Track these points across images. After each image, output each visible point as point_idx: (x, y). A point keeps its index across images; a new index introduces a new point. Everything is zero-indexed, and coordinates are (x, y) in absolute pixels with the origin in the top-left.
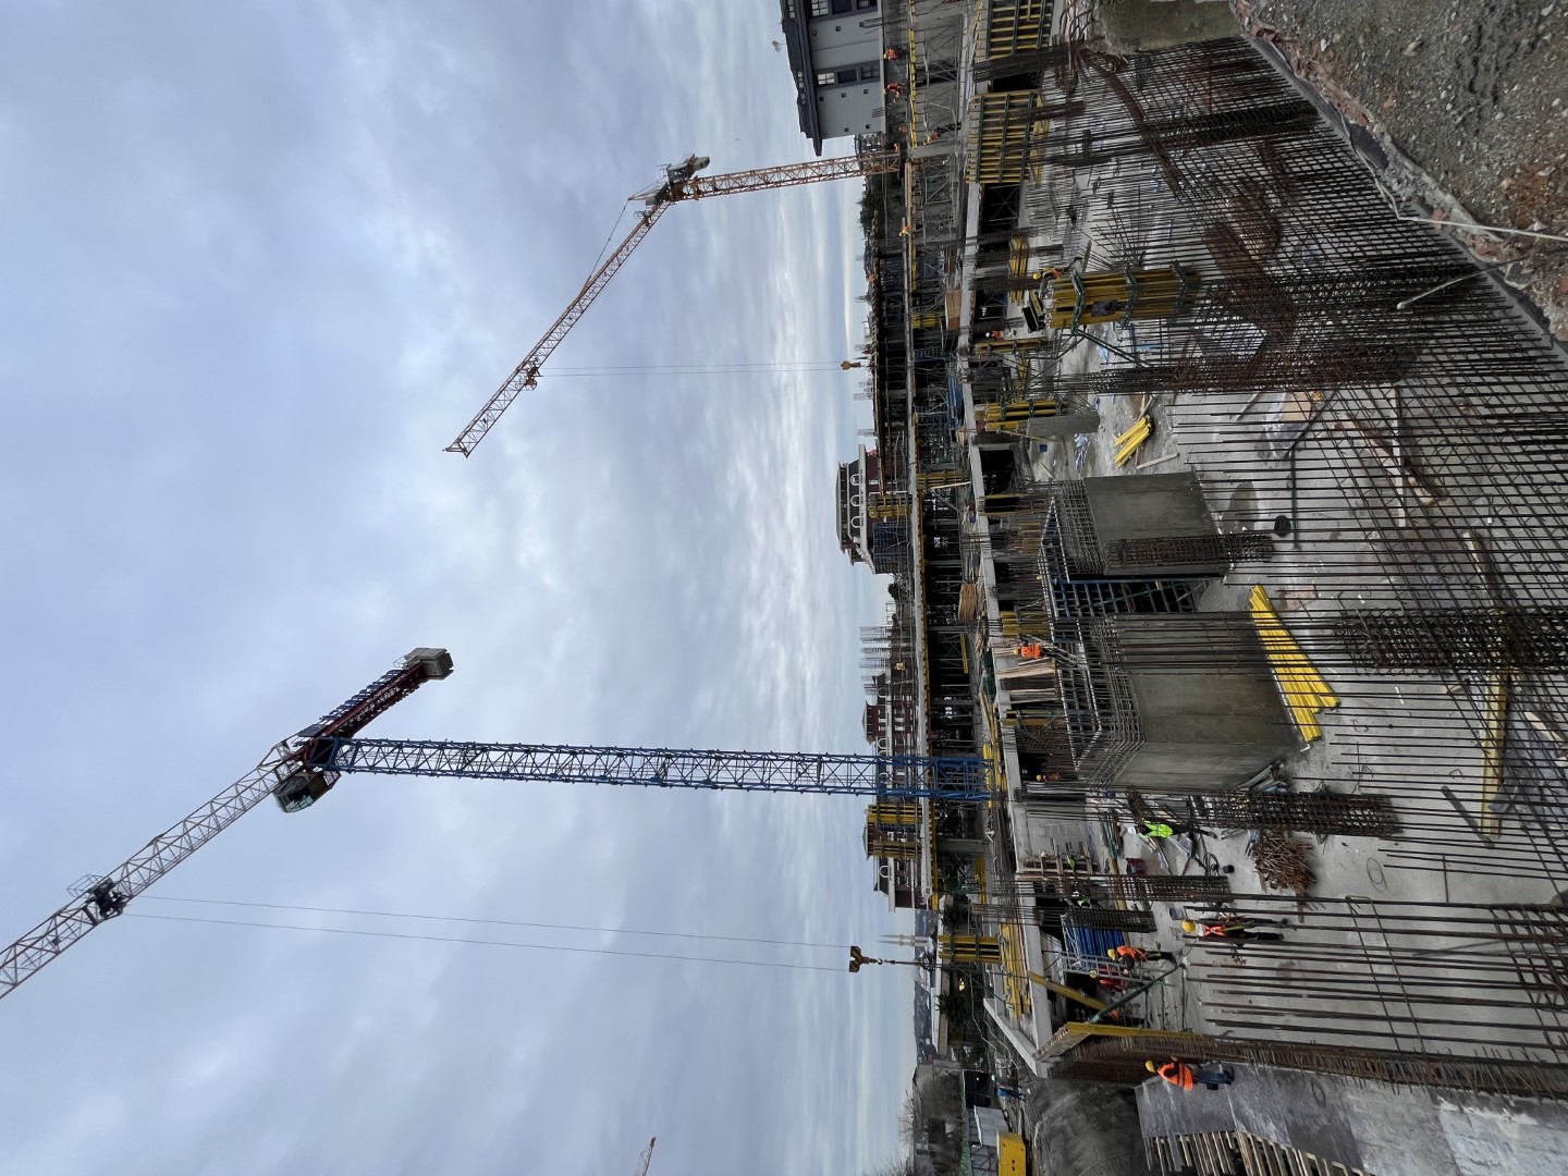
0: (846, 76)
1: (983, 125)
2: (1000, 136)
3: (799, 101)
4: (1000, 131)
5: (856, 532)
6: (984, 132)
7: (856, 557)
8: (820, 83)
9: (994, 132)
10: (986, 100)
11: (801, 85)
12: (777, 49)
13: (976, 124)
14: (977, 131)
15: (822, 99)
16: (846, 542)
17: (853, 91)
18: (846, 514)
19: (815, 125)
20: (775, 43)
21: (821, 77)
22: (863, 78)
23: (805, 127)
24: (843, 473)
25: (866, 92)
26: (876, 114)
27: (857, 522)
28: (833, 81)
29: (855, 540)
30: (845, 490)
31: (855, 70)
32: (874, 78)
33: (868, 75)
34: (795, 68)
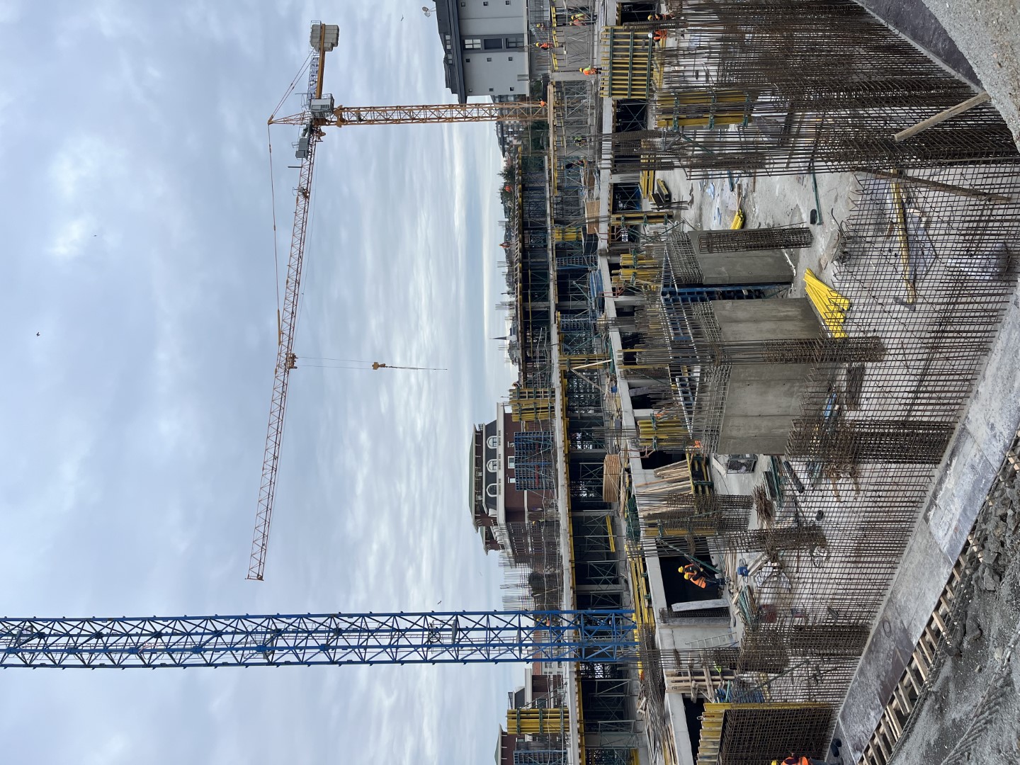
0: (492, 44)
1: (613, 50)
2: (628, 60)
3: (446, 60)
4: (627, 56)
5: (492, 503)
6: (614, 56)
7: (491, 543)
8: (467, 47)
9: (622, 56)
10: (615, 30)
11: (449, 47)
12: (427, 15)
13: (608, 49)
14: (608, 55)
15: (468, 61)
16: (481, 517)
17: (499, 57)
18: (481, 482)
19: (460, 81)
20: (425, 9)
21: (467, 42)
22: (508, 47)
23: (450, 83)
24: (478, 437)
25: (510, 59)
26: (521, 77)
27: (493, 490)
28: (479, 46)
29: (491, 512)
30: (480, 453)
31: (501, 39)
32: (520, 48)
33: (514, 45)
34: (443, 32)
